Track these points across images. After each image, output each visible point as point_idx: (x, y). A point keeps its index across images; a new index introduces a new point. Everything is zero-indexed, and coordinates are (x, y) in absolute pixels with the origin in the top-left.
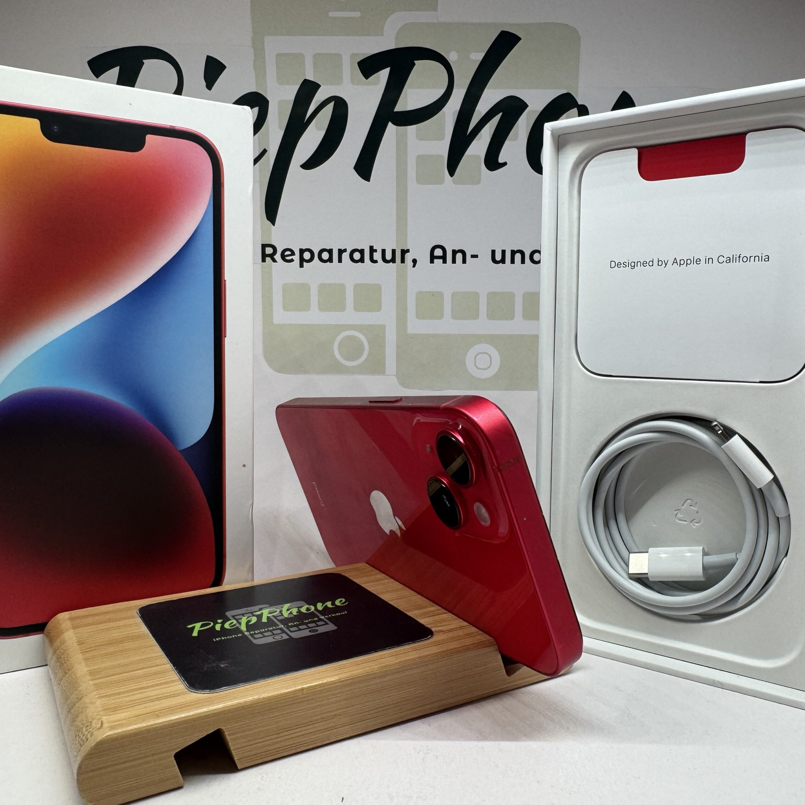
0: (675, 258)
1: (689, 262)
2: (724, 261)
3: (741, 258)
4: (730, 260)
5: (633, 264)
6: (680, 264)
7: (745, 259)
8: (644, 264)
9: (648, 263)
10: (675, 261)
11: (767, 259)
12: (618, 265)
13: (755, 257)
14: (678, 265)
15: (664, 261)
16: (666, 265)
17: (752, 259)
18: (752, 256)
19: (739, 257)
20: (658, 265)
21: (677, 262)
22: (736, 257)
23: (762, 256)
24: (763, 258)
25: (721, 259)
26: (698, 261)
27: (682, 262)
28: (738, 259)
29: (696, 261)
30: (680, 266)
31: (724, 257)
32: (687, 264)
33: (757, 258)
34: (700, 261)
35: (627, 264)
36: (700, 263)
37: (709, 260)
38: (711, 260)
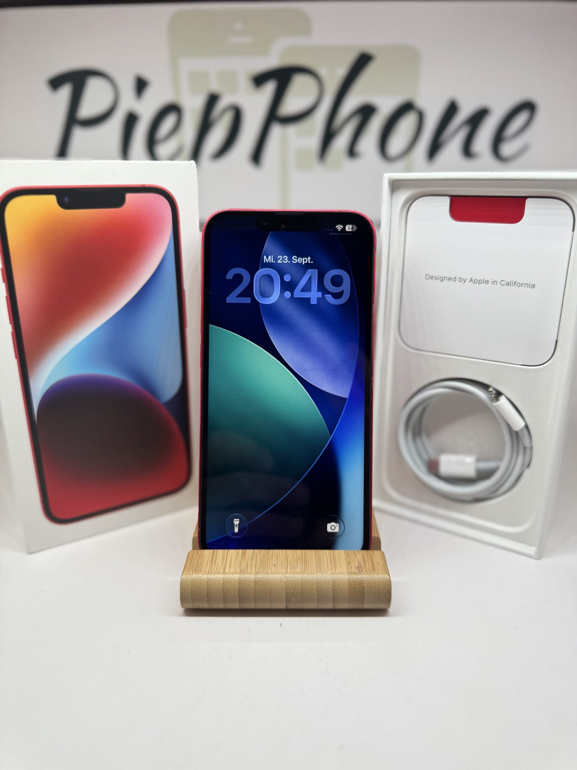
0: (471, 278)
1: (481, 282)
2: (504, 285)
3: (516, 284)
4: (508, 284)
5: (441, 279)
6: (474, 283)
7: (519, 285)
8: (450, 279)
9: (452, 279)
10: (471, 280)
11: (533, 287)
12: (431, 278)
13: (525, 284)
14: (472, 283)
15: (463, 279)
16: (464, 282)
17: (524, 285)
18: (523, 284)
19: (515, 283)
20: (459, 281)
21: (472, 281)
22: (513, 283)
23: (530, 284)
24: (531, 286)
25: (503, 283)
26: (487, 282)
27: (476, 281)
28: (514, 284)
29: (486, 282)
30: (474, 284)
31: (504, 282)
32: (479, 283)
33: (526, 285)
34: (488, 282)
35: (437, 278)
36: (488, 284)
37: (494, 282)
38: (495, 282)
